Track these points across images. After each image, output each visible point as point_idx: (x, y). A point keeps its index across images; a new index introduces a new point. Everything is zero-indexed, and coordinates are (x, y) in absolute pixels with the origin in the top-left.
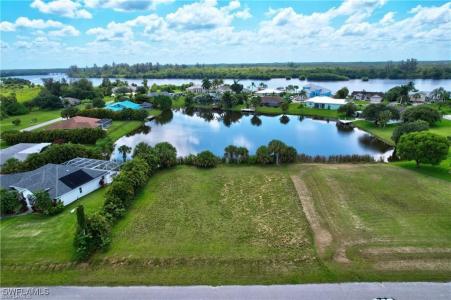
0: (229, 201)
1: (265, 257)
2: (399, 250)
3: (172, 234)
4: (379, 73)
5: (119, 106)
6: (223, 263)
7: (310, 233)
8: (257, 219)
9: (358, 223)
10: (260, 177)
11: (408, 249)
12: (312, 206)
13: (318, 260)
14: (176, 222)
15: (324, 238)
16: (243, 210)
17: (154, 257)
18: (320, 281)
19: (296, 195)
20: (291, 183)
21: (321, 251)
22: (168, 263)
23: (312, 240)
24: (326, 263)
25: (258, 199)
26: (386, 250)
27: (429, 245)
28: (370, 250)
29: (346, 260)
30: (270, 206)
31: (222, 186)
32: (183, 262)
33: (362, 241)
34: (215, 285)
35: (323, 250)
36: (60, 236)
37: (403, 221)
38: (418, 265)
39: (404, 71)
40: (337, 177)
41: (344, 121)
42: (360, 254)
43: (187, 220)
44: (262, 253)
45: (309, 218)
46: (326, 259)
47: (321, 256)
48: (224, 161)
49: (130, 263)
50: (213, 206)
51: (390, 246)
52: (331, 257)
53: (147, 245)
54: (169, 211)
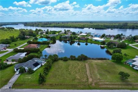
0: (71, 70)
1: (78, 84)
2: (105, 83)
3: (58, 78)
4: (116, 27)
5: (42, 40)
6: (69, 85)
7: (88, 79)
8: (77, 75)
9: (98, 76)
10: (78, 64)
11: (107, 83)
12: (89, 72)
13: (88, 85)
14: (59, 75)
15: (90, 80)
16: (74, 73)
17: (55, 83)
18: (88, 89)
19: (86, 69)
20: (85, 66)
21: (89, 83)
23: (88, 81)
24: (90, 86)
25: (77, 70)
26: (103, 83)
27: (112, 82)
28: (100, 83)
29: (94, 85)
30: (80, 72)
31: (69, 66)
33: (98, 81)
34: (67, 89)
35: (90, 83)
36: (35, 78)
37: (108, 77)
38: (108, 86)
39: (123, 26)
40: (96, 64)
41: (102, 46)
42: (97, 84)
43: (61, 75)
44: (77, 83)
45: (88, 75)
46: (90, 85)
47: (89, 84)
49: (50, 85)
50: (67, 71)
51: (104, 82)
52: (91, 84)
53: (53, 81)
54: (57, 73)
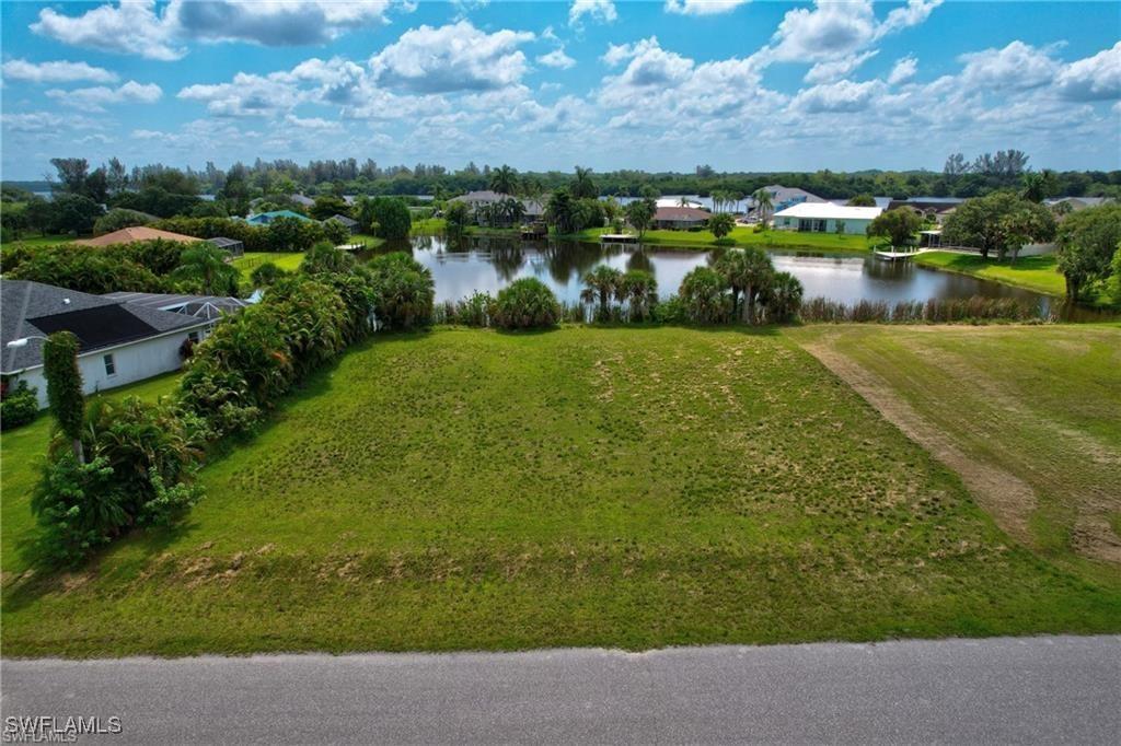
1: (808, 545)
4: (930, 185)
5: (264, 218)
6: (646, 567)
7: (944, 476)
8: (734, 440)
13: (1019, 553)
17: (365, 552)
19: (840, 383)
21: (1017, 526)
22: (420, 570)
23: (963, 495)
30: (764, 410)
32: (481, 567)
35: (1021, 523)
46: (1051, 551)
48: (579, 315)
49: (262, 571)
